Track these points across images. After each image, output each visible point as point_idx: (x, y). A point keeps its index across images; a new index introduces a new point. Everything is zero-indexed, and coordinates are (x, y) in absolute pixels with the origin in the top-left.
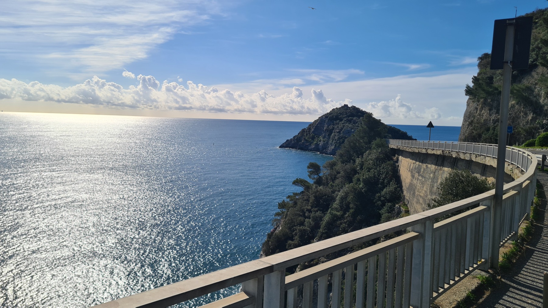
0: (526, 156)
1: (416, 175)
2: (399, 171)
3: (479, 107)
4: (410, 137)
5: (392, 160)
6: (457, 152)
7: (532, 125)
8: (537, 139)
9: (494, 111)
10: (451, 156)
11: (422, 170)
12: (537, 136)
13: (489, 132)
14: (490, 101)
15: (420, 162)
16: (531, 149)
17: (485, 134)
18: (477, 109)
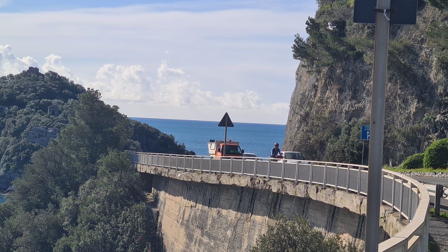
0: (410, 187)
1: (197, 233)
2: (161, 226)
3: (320, 85)
4: (180, 146)
5: (144, 199)
6: (280, 181)
7: (416, 125)
8: (426, 153)
9: (348, 93)
10: (268, 190)
11: (209, 222)
12: (426, 147)
13: (340, 137)
14: (341, 73)
15: (204, 204)
16: (416, 174)
17: (332, 143)
18: (315, 87)
